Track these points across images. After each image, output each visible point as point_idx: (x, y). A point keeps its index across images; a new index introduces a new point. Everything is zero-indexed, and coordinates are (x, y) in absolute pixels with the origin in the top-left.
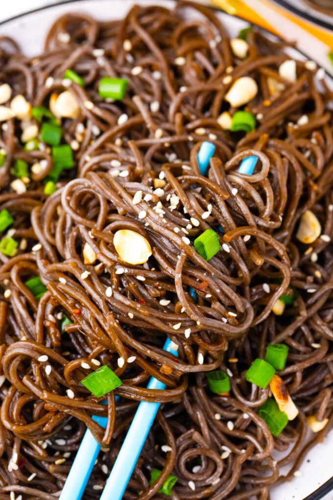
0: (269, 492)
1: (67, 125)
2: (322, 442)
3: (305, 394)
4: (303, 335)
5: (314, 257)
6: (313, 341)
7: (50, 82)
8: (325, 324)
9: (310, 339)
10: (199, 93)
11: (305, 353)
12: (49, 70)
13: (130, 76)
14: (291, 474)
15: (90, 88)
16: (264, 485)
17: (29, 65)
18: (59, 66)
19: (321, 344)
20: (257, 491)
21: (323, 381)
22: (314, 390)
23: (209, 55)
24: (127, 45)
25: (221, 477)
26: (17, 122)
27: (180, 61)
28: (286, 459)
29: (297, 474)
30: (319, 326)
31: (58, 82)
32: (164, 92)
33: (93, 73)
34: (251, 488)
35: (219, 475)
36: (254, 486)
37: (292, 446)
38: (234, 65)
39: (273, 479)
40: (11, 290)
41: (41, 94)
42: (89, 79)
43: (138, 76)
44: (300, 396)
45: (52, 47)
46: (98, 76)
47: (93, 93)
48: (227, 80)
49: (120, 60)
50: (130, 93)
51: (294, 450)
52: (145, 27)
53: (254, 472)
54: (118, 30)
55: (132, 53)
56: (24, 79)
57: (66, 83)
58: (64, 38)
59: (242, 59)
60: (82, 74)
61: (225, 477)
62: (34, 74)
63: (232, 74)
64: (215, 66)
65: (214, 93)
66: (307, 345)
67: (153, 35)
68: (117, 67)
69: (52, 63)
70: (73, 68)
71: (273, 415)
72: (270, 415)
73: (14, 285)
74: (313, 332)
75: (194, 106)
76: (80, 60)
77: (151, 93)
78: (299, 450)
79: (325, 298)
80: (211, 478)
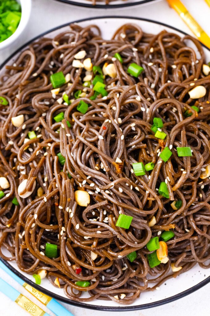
0: (140, 293)
1: (107, 80)
2: (175, 277)
3: (175, 252)
4: (183, 223)
5: (203, 187)
6: (187, 227)
7: (106, 56)
8: (194, 221)
9: (186, 226)
10: (176, 86)
11: (180, 233)
12: (108, 50)
13: (146, 66)
14: (154, 288)
15: (125, 65)
16: (139, 289)
17: (100, 44)
18: (114, 49)
19: (190, 231)
20: (134, 291)
21: (185, 248)
22: (180, 251)
23: (190, 68)
24: (152, 50)
25: (118, 279)
26: (84, 70)
27: (174, 67)
28: (155, 280)
29: (157, 288)
30: (191, 221)
31: (110, 58)
32: (160, 79)
33: (129, 58)
34: (133, 288)
35: (118, 277)
36: (135, 288)
37: (159, 275)
38: (200, 78)
39: (144, 289)
40: (48, 153)
41: (100, 61)
42: (126, 60)
43: (150, 67)
44: (172, 251)
45: (116, 38)
46: (131, 61)
47: (126, 68)
48: (192, 84)
49: (145, 56)
50: (143, 75)
51: (160, 277)
52: (164, 43)
53: (137, 282)
54: (151, 40)
55: (153, 54)
56: (95, 50)
57: (114, 59)
58: (123, 36)
59: (205, 76)
60: (123, 57)
61: (120, 279)
62: (101, 49)
63: (196, 82)
64: (190, 74)
65: (184, 88)
66: (183, 229)
67: (166, 49)
68: (142, 59)
69: (112, 46)
70: (120, 53)
71: (154, 258)
72: (152, 257)
73: (50, 151)
74: (188, 223)
75: (171, 92)
76: (125, 50)
77: (153, 78)
78: (162, 278)
79: (199, 209)
80: (114, 278)
